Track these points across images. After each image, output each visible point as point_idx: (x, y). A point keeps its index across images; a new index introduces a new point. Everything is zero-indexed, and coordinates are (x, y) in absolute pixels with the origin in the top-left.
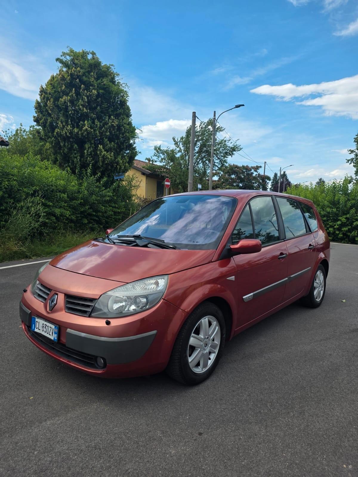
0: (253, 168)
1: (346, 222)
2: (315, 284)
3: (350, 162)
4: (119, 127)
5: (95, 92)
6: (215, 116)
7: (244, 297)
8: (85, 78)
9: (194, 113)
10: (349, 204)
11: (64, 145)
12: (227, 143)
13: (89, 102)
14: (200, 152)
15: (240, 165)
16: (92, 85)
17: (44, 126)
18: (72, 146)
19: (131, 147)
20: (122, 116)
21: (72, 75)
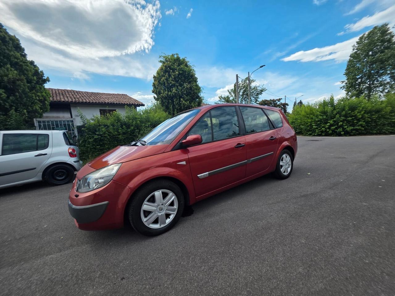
0: (277, 100)
1: (334, 123)
2: (281, 164)
4: (191, 88)
5: (177, 73)
6: (249, 74)
7: (198, 176)
8: (172, 67)
9: (237, 75)
10: (335, 112)
11: (165, 101)
12: (257, 88)
13: (175, 78)
14: (243, 95)
15: (268, 99)
16: (176, 70)
17: (156, 94)
18: (169, 101)
19: (198, 97)
20: (192, 82)
21: (166, 66)
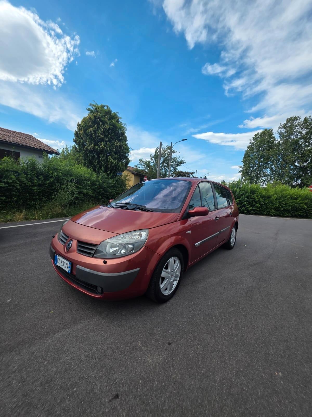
0: (190, 173)
1: (239, 202)
2: (231, 236)
3: (240, 172)
4: (120, 147)
5: (107, 126)
6: (172, 144)
7: (195, 244)
8: (102, 119)
9: (161, 142)
10: (241, 193)
11: (90, 155)
12: (178, 159)
13: (104, 132)
14: (163, 163)
15: (183, 171)
16: (106, 123)
17: (79, 145)
18: (94, 156)
19: (126, 158)
20: (122, 141)
21: (95, 117)
